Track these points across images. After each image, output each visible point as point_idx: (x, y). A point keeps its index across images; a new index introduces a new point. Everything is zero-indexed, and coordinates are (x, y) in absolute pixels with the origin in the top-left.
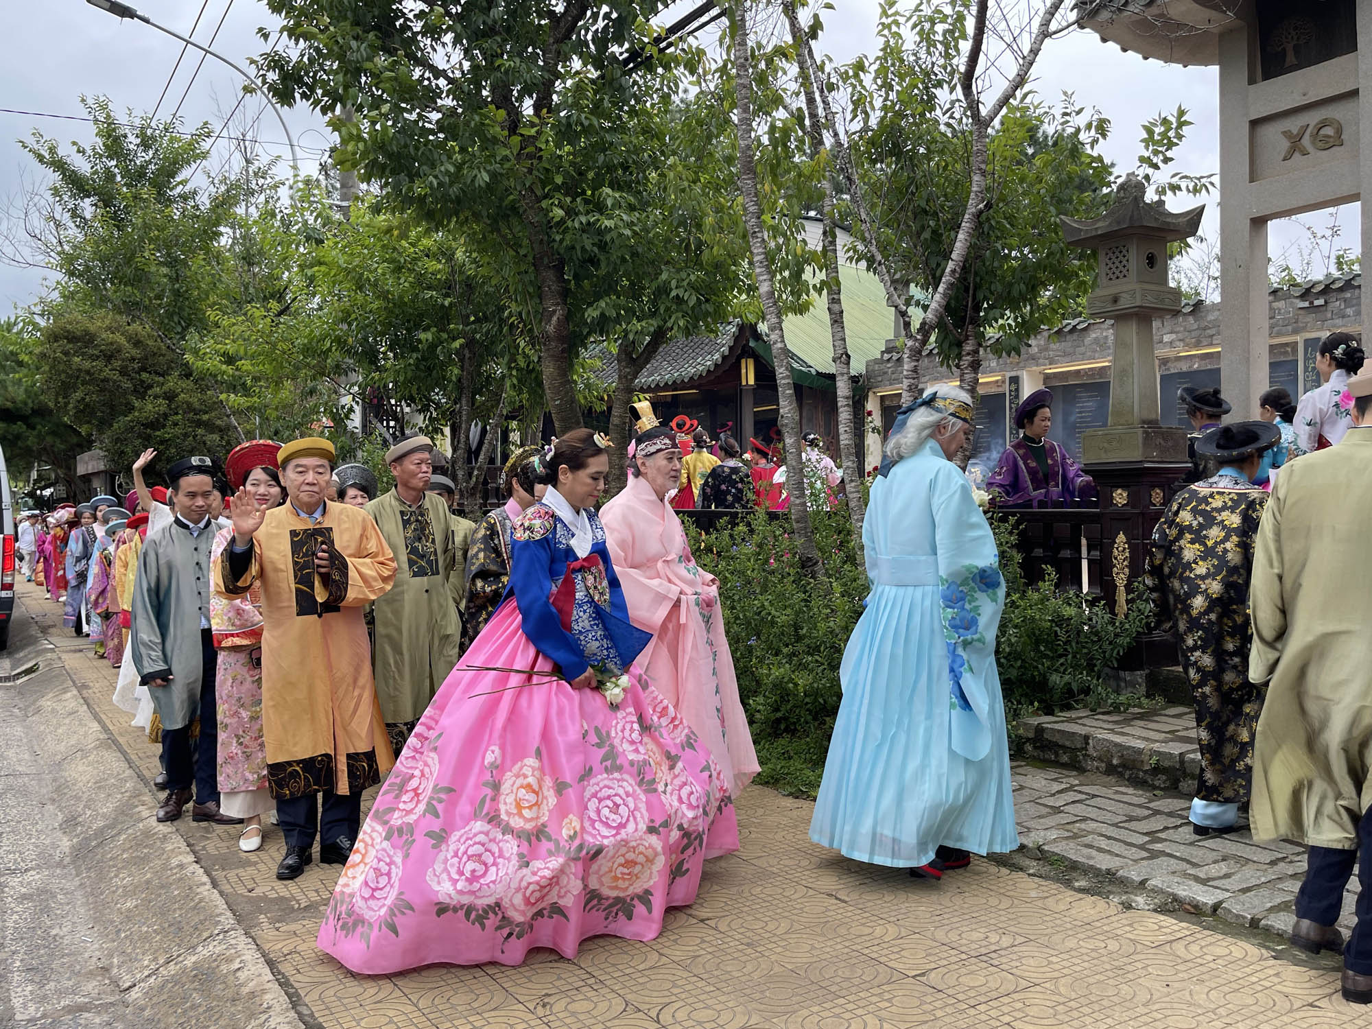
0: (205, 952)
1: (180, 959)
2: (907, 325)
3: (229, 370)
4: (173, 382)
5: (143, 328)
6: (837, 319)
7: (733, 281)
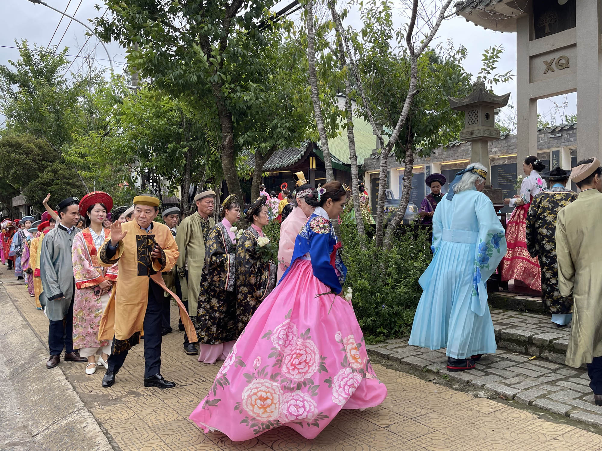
0: (70, 419)
1: (59, 422)
2: (382, 143)
3: (82, 160)
4: (56, 165)
5: (43, 141)
6: (352, 140)
7: (306, 123)
